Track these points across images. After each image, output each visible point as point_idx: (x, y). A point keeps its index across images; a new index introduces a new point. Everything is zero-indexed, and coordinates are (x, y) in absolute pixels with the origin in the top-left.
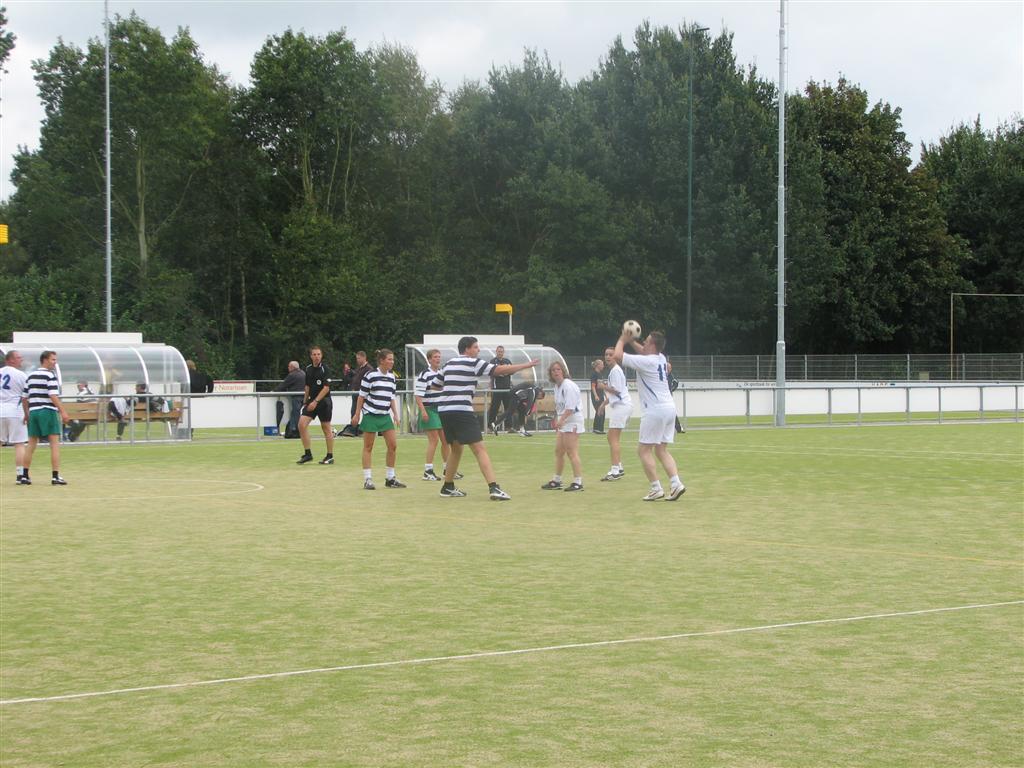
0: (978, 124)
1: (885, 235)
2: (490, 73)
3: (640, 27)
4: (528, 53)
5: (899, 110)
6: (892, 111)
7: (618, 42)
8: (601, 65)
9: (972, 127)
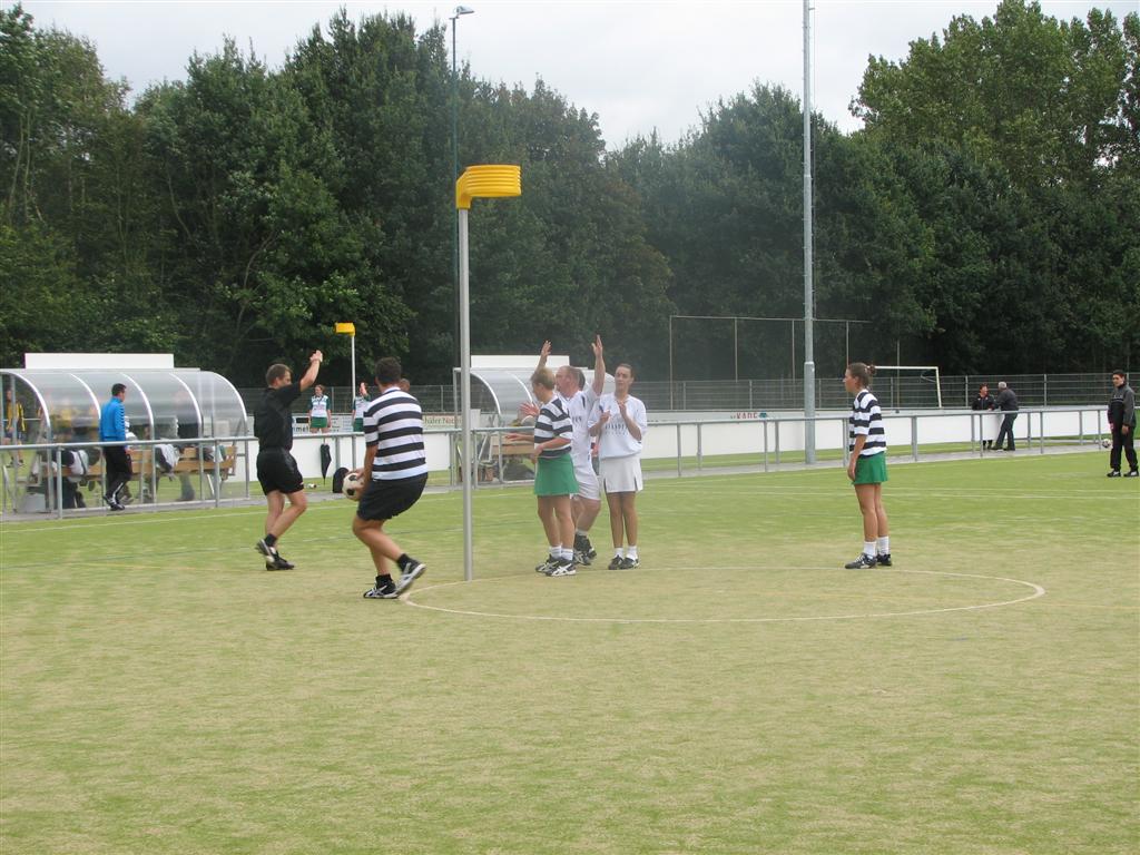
0: (654, 136)
1: (601, 252)
2: (191, 61)
3: (337, 15)
4: (227, 41)
5: (595, 115)
6: (589, 117)
7: (316, 31)
8: (288, 58)
9: (649, 140)
